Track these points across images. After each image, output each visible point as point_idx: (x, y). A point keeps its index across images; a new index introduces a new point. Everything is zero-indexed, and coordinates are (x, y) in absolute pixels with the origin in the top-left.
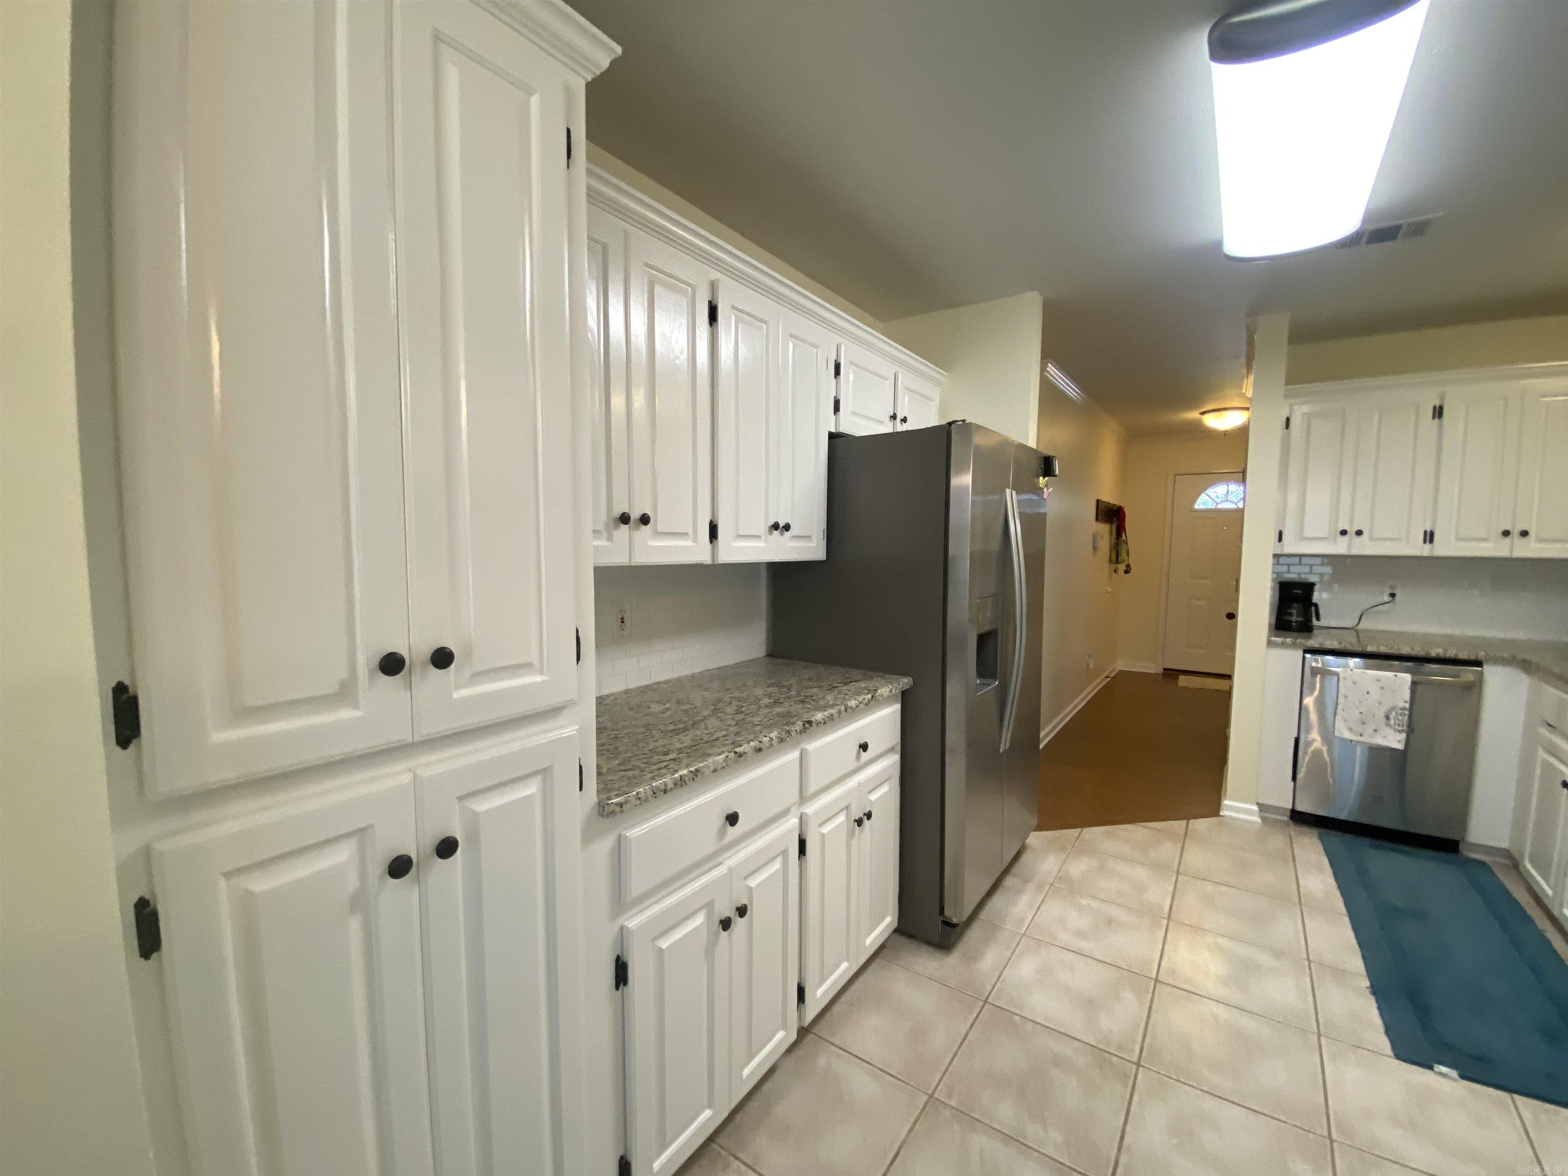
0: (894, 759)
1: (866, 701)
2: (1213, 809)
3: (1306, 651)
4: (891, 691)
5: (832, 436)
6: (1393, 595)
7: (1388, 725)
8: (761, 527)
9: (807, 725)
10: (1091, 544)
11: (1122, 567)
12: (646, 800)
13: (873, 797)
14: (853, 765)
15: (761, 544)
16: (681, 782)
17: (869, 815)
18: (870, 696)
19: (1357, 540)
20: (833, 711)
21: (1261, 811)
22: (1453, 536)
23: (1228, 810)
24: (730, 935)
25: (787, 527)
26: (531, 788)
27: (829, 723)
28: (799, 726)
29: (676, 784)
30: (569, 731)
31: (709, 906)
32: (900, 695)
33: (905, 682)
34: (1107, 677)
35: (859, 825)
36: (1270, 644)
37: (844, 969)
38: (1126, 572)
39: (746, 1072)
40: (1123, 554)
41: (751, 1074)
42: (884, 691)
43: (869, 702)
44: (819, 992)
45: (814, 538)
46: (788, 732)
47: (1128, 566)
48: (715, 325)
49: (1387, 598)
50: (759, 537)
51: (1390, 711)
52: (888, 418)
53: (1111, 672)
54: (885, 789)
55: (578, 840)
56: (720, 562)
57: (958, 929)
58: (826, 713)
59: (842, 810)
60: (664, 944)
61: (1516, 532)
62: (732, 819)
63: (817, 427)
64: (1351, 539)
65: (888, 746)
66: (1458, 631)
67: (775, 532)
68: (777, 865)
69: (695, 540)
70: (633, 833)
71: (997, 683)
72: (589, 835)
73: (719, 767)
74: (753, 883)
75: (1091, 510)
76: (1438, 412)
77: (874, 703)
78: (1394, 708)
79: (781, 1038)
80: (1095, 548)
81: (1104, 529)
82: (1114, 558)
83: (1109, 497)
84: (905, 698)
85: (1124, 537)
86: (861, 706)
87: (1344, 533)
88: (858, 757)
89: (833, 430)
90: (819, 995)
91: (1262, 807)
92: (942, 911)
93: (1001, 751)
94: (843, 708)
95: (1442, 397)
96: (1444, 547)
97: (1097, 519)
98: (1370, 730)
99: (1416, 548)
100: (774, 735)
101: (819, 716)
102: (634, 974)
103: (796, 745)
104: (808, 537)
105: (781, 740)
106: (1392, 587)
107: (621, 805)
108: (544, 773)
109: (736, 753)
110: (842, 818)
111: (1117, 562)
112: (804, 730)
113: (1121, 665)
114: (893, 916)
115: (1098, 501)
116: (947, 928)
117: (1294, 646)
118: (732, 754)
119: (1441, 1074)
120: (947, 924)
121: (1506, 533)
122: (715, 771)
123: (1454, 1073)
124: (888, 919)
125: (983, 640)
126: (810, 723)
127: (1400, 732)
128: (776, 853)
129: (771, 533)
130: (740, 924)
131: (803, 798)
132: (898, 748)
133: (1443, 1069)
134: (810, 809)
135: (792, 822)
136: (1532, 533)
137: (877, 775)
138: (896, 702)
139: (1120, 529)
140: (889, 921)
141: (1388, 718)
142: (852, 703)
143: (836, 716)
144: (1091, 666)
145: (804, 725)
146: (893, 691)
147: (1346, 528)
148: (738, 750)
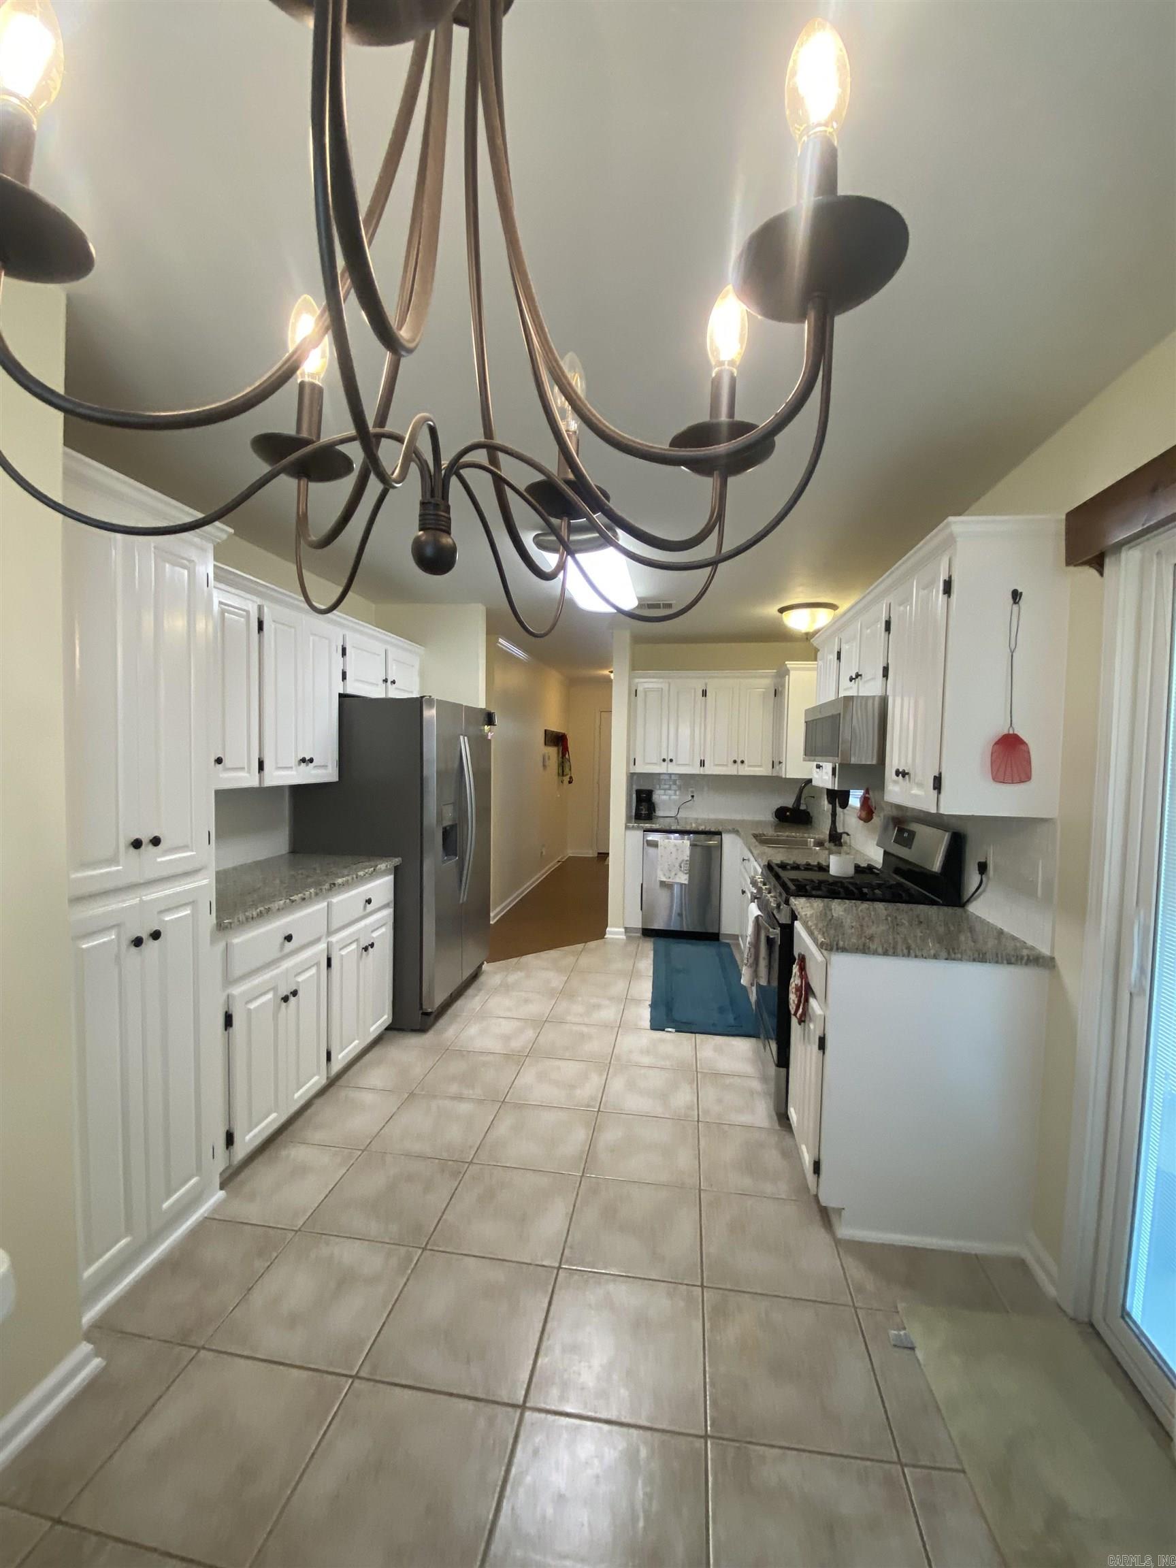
0: (389, 912)
1: (370, 872)
2: (602, 935)
3: (644, 831)
4: (387, 866)
5: (341, 696)
6: (693, 796)
7: (681, 870)
8: (293, 761)
9: (332, 886)
10: (542, 764)
11: (566, 779)
12: (243, 923)
13: (375, 935)
14: (361, 913)
15: (294, 773)
16: (260, 915)
17: (372, 945)
18: (372, 869)
19: (670, 764)
20: (349, 878)
21: (626, 932)
22: (712, 764)
23: (609, 934)
24: (287, 1007)
25: (311, 760)
26: (187, 912)
27: (346, 886)
28: (327, 886)
29: (258, 915)
30: (205, 882)
31: (275, 989)
32: (393, 868)
33: (397, 861)
34: (559, 862)
35: (365, 951)
36: (627, 828)
37: (355, 1046)
38: (570, 782)
39: (296, 1096)
40: (567, 770)
41: (301, 1097)
42: (382, 866)
43: (372, 873)
44: (340, 1056)
45: (330, 767)
46: (321, 889)
47: (571, 778)
48: (261, 634)
49: (690, 798)
50: (291, 768)
51: (681, 863)
52: (381, 682)
53: (562, 858)
54: (383, 930)
55: (209, 941)
56: (265, 786)
57: (432, 1017)
58: (344, 879)
59: (354, 941)
60: (252, 1006)
61: (739, 761)
62: (289, 938)
63: (330, 690)
64: (668, 763)
65: (385, 902)
66: (712, 816)
67: (302, 764)
68: (313, 971)
69: (249, 772)
70: (236, 941)
71: (457, 858)
72: (213, 941)
73: (280, 908)
74: (300, 979)
75: (541, 738)
76: (704, 693)
77: (375, 875)
78: (683, 861)
79: (316, 1081)
80: (544, 766)
81: (552, 751)
82: (561, 771)
83: (555, 727)
84: (397, 871)
85: (567, 756)
86: (367, 875)
87: (664, 760)
88: (365, 907)
89: (342, 692)
90: (340, 1060)
91: (626, 928)
92: (421, 1008)
93: (461, 901)
94: (355, 876)
95: (706, 684)
96: (710, 770)
97: (545, 744)
98: (673, 874)
99: (696, 770)
100: (312, 890)
101: (340, 881)
102: (236, 1021)
103: (324, 898)
104: (325, 767)
105: (316, 894)
106: (692, 792)
107: (230, 923)
108: (193, 903)
109: (290, 900)
110: (354, 946)
111: (563, 775)
112: (330, 889)
113: (570, 853)
114: (388, 1014)
115: (546, 731)
116: (426, 1017)
117: (638, 828)
118: (288, 901)
119: (667, 1031)
120: (427, 1014)
121: (735, 762)
122: (279, 909)
123: (673, 1030)
124: (386, 1017)
125: (446, 833)
126: (334, 884)
127: (686, 873)
128: (312, 963)
129: (299, 764)
130: (292, 999)
131: (330, 933)
132: (392, 905)
133: (670, 1030)
134: (334, 939)
135: (322, 946)
136: (746, 762)
137: (378, 920)
138: (391, 874)
139: (565, 750)
140: (386, 1018)
141: (681, 867)
142: (361, 873)
143: (350, 881)
144: (544, 853)
145: (330, 886)
146: (388, 867)
147: (666, 758)
148: (291, 898)
